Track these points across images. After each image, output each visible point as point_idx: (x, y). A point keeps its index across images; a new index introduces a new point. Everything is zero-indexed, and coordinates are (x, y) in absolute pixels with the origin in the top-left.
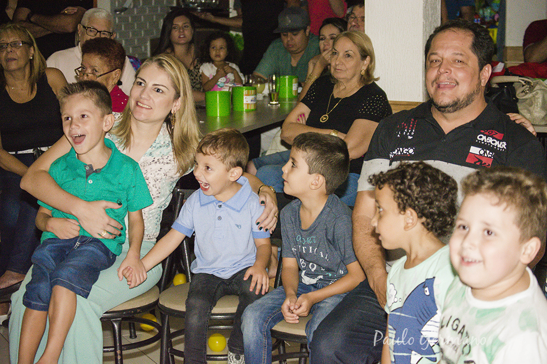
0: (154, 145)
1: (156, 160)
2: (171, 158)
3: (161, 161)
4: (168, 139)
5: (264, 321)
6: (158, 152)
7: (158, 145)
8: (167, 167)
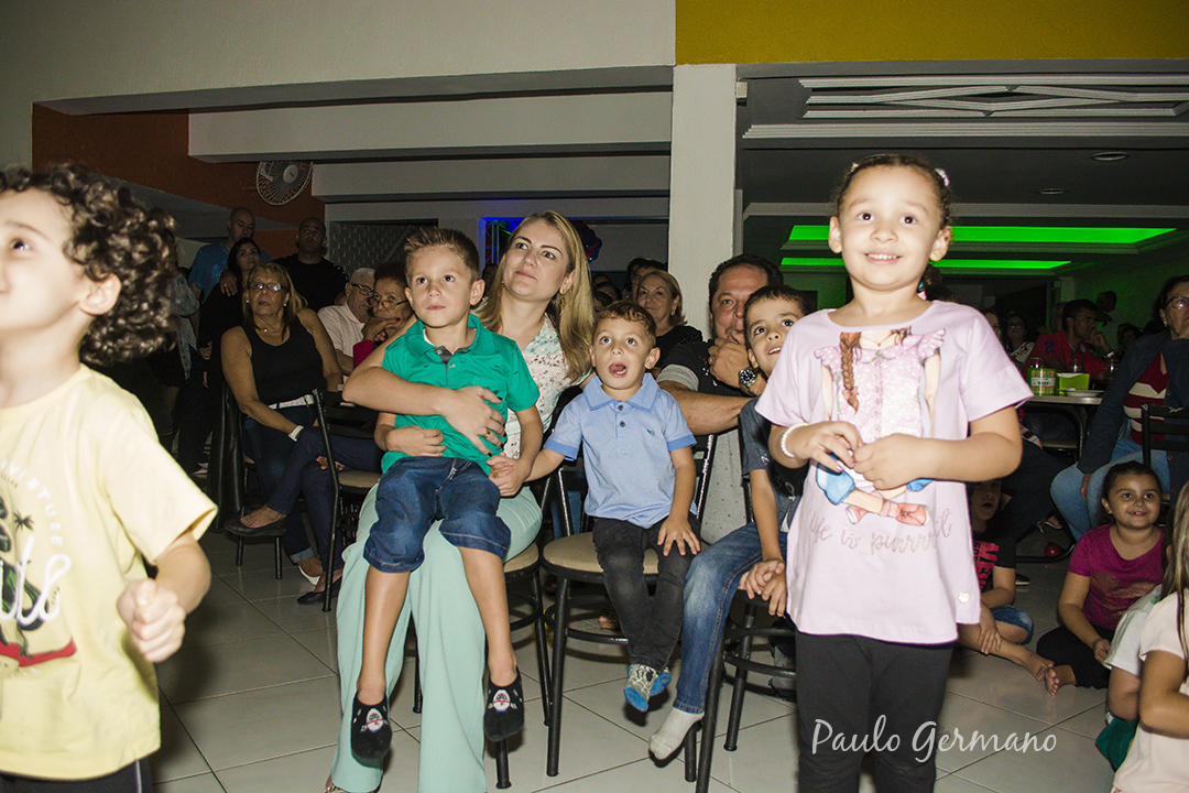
0: (537, 339)
1: (540, 359)
2: (560, 358)
3: (547, 361)
4: (554, 334)
5: (723, 585)
6: (542, 349)
7: (543, 340)
8: (555, 370)
